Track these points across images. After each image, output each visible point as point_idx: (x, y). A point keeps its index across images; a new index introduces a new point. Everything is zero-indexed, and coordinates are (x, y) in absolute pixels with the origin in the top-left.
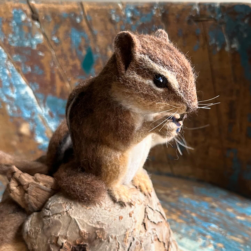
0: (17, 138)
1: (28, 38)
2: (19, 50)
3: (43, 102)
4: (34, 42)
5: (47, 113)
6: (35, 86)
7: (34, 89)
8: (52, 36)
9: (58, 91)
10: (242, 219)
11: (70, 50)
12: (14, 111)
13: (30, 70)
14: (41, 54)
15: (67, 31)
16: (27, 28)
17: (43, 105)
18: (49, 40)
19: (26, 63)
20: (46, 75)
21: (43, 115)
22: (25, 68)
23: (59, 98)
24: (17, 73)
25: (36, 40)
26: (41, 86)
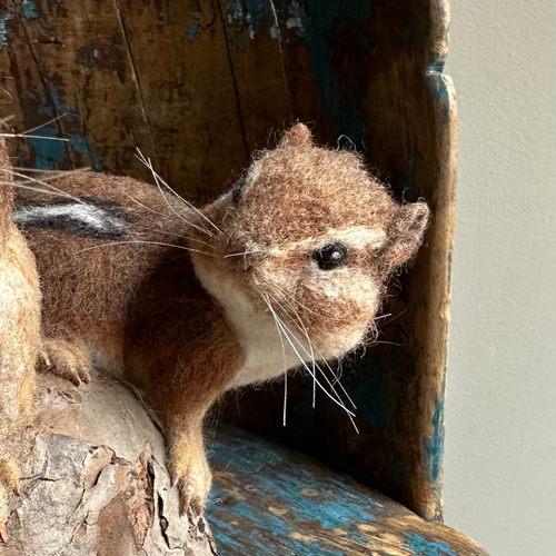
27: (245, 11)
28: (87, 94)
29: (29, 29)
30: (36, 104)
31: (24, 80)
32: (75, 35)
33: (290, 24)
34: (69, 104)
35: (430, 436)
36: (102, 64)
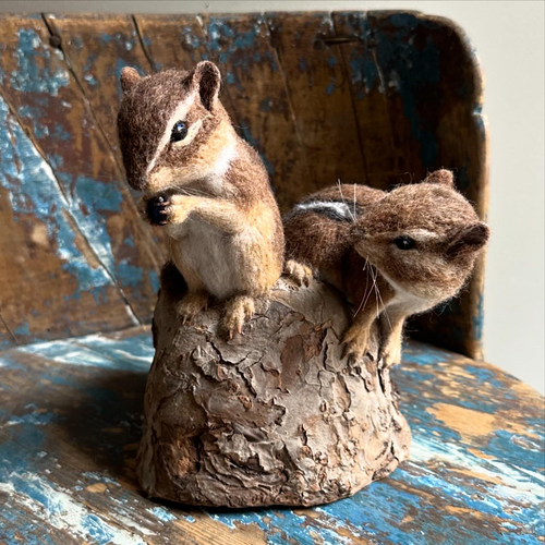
0: (25, 250)
1: (43, 77)
2: (29, 98)
3: (70, 188)
4: (54, 85)
5: (77, 207)
6: (56, 161)
7: (54, 165)
8: (85, 73)
9: (96, 168)
10: (411, 370)
11: (115, 97)
12: (20, 203)
13: (47, 132)
14: (65, 104)
15: (110, 65)
16: (41, 61)
17: (68, 193)
18: (80, 79)
19: (39, 120)
20: (74, 141)
21: (70, 211)
22: (39, 128)
23: (97, 180)
24: (24, 137)
25: (58, 80)
26: (66, 159)
27: (363, 77)
28: (265, 128)
29: (231, 90)
32: (258, 93)
33: (391, 84)
34: (254, 135)
35: (476, 315)
36: (274, 110)
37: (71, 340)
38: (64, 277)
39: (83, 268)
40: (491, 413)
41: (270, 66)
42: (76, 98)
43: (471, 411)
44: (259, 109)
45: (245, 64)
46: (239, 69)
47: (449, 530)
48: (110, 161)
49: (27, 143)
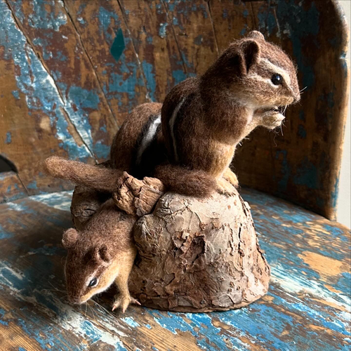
0: (36, 134)
1: (50, 18)
2: (40, 33)
3: (66, 93)
4: (57, 24)
5: (70, 106)
6: (56, 75)
7: (55, 78)
8: (78, 16)
9: (83, 80)
10: (288, 226)
11: (98, 33)
12: (33, 103)
13: (51, 56)
14: (64, 37)
15: (95, 10)
16: (49, 8)
17: (64, 96)
18: (74, 20)
19: (47, 48)
20: (69, 62)
21: (65, 108)
22: (46, 53)
23: (83, 88)
24: (36, 58)
25: (59, 21)
26: (64, 73)
27: (266, 25)
28: (197, 56)
29: (175, 30)
30: (176, 60)
31: (172, 51)
32: (194, 32)
33: (285, 32)
34: (190, 60)
35: (334, 191)
36: (204, 44)
37: (64, 192)
38: (60, 151)
39: (73, 146)
40: (340, 260)
41: (203, 14)
42: (71, 33)
43: (327, 258)
44: (194, 43)
45: (186, 12)
46: (182, 15)
47: (311, 341)
48: (92, 75)
49: (38, 63)
